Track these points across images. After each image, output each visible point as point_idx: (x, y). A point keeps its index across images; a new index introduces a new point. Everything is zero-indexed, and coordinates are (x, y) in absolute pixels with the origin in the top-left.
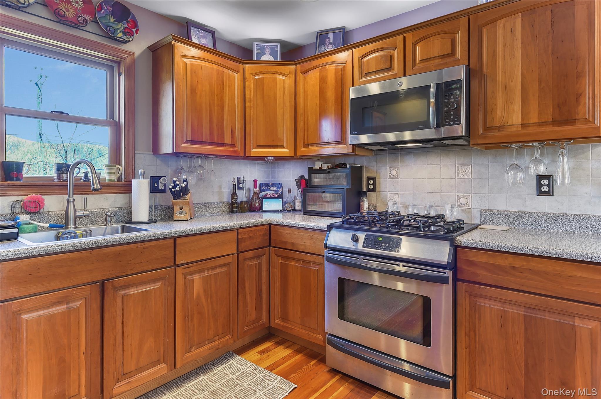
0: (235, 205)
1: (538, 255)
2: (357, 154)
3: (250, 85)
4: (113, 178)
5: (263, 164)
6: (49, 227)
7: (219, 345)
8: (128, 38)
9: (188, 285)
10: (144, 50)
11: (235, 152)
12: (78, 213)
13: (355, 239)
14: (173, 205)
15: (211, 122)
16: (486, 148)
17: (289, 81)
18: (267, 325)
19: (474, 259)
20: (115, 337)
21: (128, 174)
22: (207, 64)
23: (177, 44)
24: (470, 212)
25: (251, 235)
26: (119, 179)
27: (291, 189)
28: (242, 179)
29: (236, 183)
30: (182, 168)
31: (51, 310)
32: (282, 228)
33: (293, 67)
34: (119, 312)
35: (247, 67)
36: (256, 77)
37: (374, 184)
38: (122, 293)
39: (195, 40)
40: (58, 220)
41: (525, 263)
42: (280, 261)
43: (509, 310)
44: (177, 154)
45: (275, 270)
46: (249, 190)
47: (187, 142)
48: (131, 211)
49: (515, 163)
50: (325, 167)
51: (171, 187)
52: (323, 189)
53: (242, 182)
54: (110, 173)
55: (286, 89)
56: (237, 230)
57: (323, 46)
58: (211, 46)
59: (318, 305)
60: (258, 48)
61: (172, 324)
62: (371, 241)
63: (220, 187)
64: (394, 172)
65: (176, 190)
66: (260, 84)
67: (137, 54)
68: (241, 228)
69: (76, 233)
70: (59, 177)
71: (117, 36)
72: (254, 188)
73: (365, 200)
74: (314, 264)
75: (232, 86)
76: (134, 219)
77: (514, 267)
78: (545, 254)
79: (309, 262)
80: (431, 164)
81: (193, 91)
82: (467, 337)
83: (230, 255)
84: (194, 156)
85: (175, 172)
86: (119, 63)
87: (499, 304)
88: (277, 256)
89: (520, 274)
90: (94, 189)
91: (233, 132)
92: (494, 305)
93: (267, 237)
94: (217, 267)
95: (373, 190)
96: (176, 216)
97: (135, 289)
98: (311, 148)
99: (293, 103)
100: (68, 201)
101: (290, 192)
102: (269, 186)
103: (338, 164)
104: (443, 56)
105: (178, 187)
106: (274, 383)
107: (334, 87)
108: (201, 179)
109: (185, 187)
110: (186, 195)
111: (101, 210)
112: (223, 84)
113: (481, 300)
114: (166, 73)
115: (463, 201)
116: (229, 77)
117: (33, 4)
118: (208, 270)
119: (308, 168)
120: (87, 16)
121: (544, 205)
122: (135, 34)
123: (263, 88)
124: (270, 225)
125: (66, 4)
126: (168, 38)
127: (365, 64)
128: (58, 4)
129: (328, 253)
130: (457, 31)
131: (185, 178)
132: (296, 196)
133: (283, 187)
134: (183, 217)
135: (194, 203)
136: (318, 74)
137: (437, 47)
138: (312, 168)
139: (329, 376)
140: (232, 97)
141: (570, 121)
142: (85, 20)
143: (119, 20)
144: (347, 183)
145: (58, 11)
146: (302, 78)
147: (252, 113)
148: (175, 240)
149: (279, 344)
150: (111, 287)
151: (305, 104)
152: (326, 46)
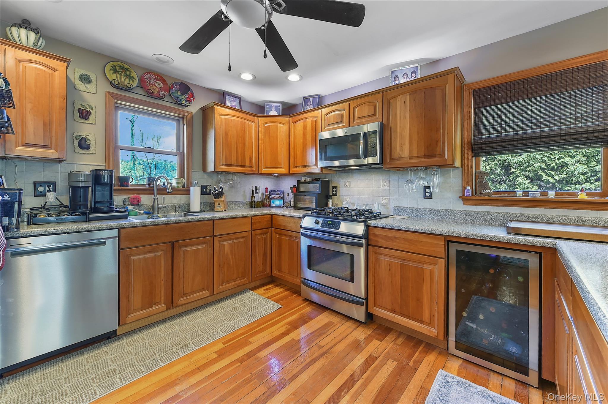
0: (254, 203)
1: (407, 230)
2: (324, 172)
3: (262, 130)
4: (179, 186)
5: (272, 178)
6: (144, 213)
7: (239, 283)
8: (188, 104)
9: (221, 248)
10: (198, 110)
11: (253, 170)
12: (160, 206)
13: (317, 223)
14: (214, 202)
15: (237, 151)
16: (397, 170)
17: (285, 128)
18: (270, 275)
19: (377, 233)
20: (180, 273)
21: (188, 183)
22: (235, 118)
23: (217, 108)
24: (389, 208)
25: (260, 220)
26: (183, 186)
27: (288, 194)
28: (258, 187)
29: (254, 189)
30: (221, 180)
31: (146, 255)
32: (279, 216)
33: (288, 119)
34: (182, 260)
35: (260, 118)
36: (265, 125)
37: (336, 191)
38: (183, 249)
39: (228, 104)
40: (148, 209)
41: (401, 235)
42: (277, 236)
43: (393, 261)
44: (217, 172)
45: (275, 242)
46: (263, 194)
47: (223, 165)
48: (190, 205)
49: (410, 179)
50: (308, 180)
51: (213, 191)
52: (306, 193)
53: (258, 189)
54: (177, 183)
55: (284, 133)
56: (251, 217)
57: (306, 106)
58: (238, 107)
60: (267, 106)
61: (212, 269)
62: (325, 224)
63: (244, 192)
64: (347, 184)
65: (216, 193)
66: (268, 129)
67: (193, 113)
68: (254, 216)
69: (159, 216)
70: (149, 185)
71: (182, 103)
72: (266, 193)
73: (331, 201)
74: (296, 238)
75: (250, 131)
76: (192, 210)
77: (396, 237)
78: (410, 230)
79: (293, 236)
80: (368, 179)
81: (226, 134)
82: (373, 277)
83: (247, 231)
84: (227, 173)
85: (216, 182)
86: (183, 118)
87: (389, 258)
88: (276, 233)
89: (399, 241)
90: (168, 192)
91: (251, 159)
92: (386, 258)
93: (271, 222)
94: (238, 238)
95: (336, 195)
96: (216, 208)
97: (191, 248)
98: (298, 169)
99: (288, 141)
100: (154, 199)
101: (288, 195)
102: (275, 192)
103: (314, 179)
104: (369, 116)
105: (217, 191)
106: (269, 305)
107: (311, 132)
108: (232, 187)
109: (221, 191)
110: (222, 196)
111: (173, 204)
112: (245, 130)
113: (380, 256)
114: (211, 124)
115: (385, 201)
116: (249, 126)
117: (135, 87)
118: (233, 240)
119: (298, 180)
120: (165, 92)
121: (428, 204)
122: (193, 101)
123: (270, 132)
124: (272, 215)
125: (153, 86)
126: (211, 104)
127: (328, 119)
128: (148, 86)
129: (303, 231)
130: (376, 102)
131: (221, 186)
132: (291, 198)
133: (284, 193)
134: (220, 209)
135: (227, 201)
136: (302, 124)
137: (366, 110)
138: (300, 180)
139: (302, 302)
140: (250, 138)
141: (433, 156)
142: (164, 95)
143: (183, 94)
144: (319, 190)
145: (148, 90)
146: (293, 126)
147: (263, 147)
148: (214, 221)
149: (276, 286)
150: (177, 245)
151: (295, 142)
152: (308, 106)
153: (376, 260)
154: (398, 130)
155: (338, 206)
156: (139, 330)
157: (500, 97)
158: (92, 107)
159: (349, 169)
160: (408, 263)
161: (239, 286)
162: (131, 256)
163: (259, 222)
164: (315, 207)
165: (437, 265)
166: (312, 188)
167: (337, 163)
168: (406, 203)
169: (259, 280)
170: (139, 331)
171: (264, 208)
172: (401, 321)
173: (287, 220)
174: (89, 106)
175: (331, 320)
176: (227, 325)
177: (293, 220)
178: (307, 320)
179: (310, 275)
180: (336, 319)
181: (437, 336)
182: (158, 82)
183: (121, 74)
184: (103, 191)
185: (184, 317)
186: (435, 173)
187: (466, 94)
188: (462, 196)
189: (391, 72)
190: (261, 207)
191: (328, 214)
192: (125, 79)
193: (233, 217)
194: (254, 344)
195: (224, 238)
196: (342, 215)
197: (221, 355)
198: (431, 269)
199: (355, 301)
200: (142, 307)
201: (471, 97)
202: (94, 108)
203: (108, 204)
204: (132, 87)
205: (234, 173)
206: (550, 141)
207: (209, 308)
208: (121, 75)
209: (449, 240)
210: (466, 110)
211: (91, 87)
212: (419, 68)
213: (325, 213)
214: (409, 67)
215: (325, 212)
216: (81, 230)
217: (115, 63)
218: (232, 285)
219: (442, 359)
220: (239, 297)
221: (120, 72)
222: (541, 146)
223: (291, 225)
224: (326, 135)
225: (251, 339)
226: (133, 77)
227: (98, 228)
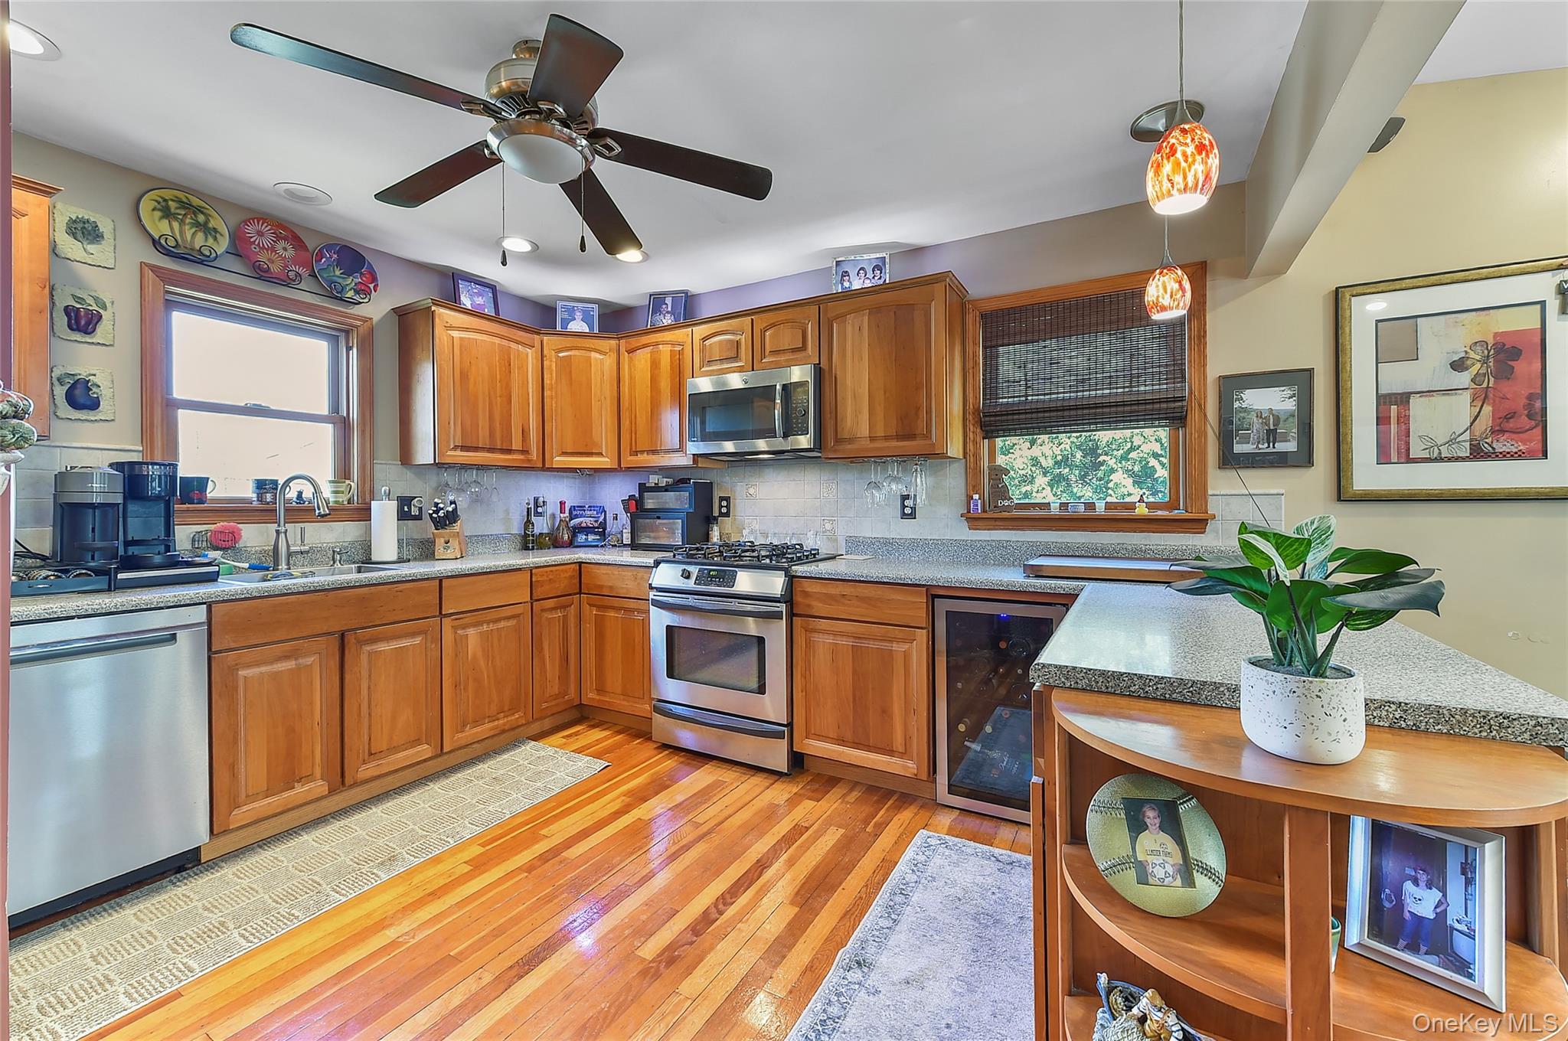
0: (531, 538)
1: (862, 580)
2: (699, 465)
3: (551, 366)
4: (341, 500)
6: (250, 568)
7: (504, 725)
8: (362, 298)
9: (460, 642)
10: (384, 316)
11: (529, 461)
12: (293, 549)
13: (687, 575)
14: (434, 538)
15: (491, 418)
16: (851, 462)
17: (609, 361)
18: (576, 702)
19: (809, 590)
20: (360, 705)
21: (364, 493)
22: (484, 337)
23: (440, 311)
24: (835, 540)
25: (551, 577)
26: (350, 501)
27: (617, 514)
28: (541, 500)
29: (532, 506)
30: (447, 485)
31: (275, 666)
32: (597, 566)
33: (614, 342)
34: (365, 674)
35: (545, 338)
36: (560, 355)
37: (728, 507)
38: (368, 648)
39: (466, 301)
40: (261, 559)
41: (853, 590)
42: (594, 612)
43: (839, 641)
44: (438, 466)
45: (588, 626)
46: (553, 516)
47: (456, 448)
48: (370, 546)
49: (874, 480)
50: (663, 483)
51: (431, 512)
52: (659, 513)
53: (542, 504)
54: (335, 492)
55: (605, 373)
56: (531, 570)
57: (658, 315)
58: (489, 311)
59: (643, 666)
62: (704, 577)
63: (507, 512)
64: (751, 491)
65: (439, 516)
66: (565, 365)
67: (375, 320)
68: (536, 568)
69: (293, 575)
70: (260, 498)
71: (346, 296)
72: (561, 513)
73: (715, 528)
74: (638, 613)
75: (523, 368)
76: (374, 558)
77: (844, 595)
78: (869, 579)
79: (632, 610)
80: (792, 481)
81: (464, 376)
82: (802, 678)
83: (521, 603)
84: (465, 467)
85: (436, 489)
86: (347, 332)
87: (831, 638)
88: (590, 606)
89: (849, 602)
90: (320, 515)
91: (525, 433)
92: (826, 639)
93: (577, 581)
94: (501, 620)
95: (727, 515)
96: (439, 553)
97: (386, 645)
98: (640, 457)
99: (615, 394)
100: (278, 532)
101: (616, 518)
102: (585, 511)
103: (678, 480)
104: (794, 350)
105: (442, 511)
106: (580, 764)
107: (669, 375)
108: (477, 501)
109: (452, 511)
110: (454, 523)
111: (325, 545)
112: (510, 365)
113: (816, 635)
114: (423, 350)
115: (828, 526)
116: (519, 355)
117: (222, 255)
118: (488, 623)
119: (639, 484)
120: (301, 268)
121: (907, 530)
122: (375, 291)
123: (571, 372)
124: (580, 563)
125: (269, 252)
126: (425, 302)
127: (708, 348)
128: (257, 253)
129: (655, 595)
130: (807, 322)
131: (451, 498)
132: (624, 525)
133: (605, 512)
134: (450, 554)
135: (466, 534)
136: (649, 355)
137: (787, 338)
138: (645, 484)
139: (655, 752)
140: (523, 384)
141: (911, 436)
142: (298, 275)
143: (348, 273)
144: (690, 507)
145: (258, 263)
146: (626, 359)
147: (554, 405)
148: (441, 581)
149: (593, 727)
150: (353, 640)
151: (632, 398)
152: (662, 316)
153: (809, 644)
154: (849, 382)
155: (733, 539)
156: (258, 845)
157: (1024, 330)
158: (104, 303)
159: (756, 459)
160: (865, 644)
161: (503, 732)
162: (238, 669)
163: (550, 580)
164: (681, 543)
165: (915, 642)
166: (673, 500)
167: (729, 446)
168: (870, 529)
169: (549, 716)
170: (260, 847)
171: (556, 550)
172: (856, 757)
173: (617, 573)
174: (96, 299)
175: (720, 779)
176: (484, 812)
177: (630, 574)
178: (668, 783)
179: (672, 690)
180: (728, 775)
181: (916, 775)
182: (282, 244)
183: (181, 220)
184: (145, 516)
185: (371, 809)
186: (919, 470)
187: (970, 319)
188: (966, 512)
189: (835, 262)
190: (549, 548)
191: (710, 556)
192: (194, 234)
193: (488, 570)
194: (553, 837)
195: (467, 619)
196: (740, 556)
197: (479, 865)
198: (905, 651)
199: (766, 731)
200: (267, 790)
201: (978, 325)
202: (108, 305)
203: (162, 548)
204: (214, 255)
205: (481, 468)
206: (1095, 414)
207: (432, 786)
208: (182, 223)
209: (933, 594)
210: (970, 348)
211: (99, 252)
212: (887, 260)
213: (704, 554)
214: (868, 257)
215: (703, 552)
216: (112, 610)
217: (167, 194)
218: (484, 729)
219: (924, 814)
220: (505, 756)
221: (180, 217)
222: (1085, 422)
223: (627, 585)
224: (704, 384)
225: (543, 831)
226: (215, 230)
227: (155, 604)
